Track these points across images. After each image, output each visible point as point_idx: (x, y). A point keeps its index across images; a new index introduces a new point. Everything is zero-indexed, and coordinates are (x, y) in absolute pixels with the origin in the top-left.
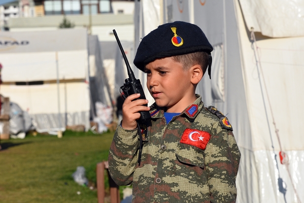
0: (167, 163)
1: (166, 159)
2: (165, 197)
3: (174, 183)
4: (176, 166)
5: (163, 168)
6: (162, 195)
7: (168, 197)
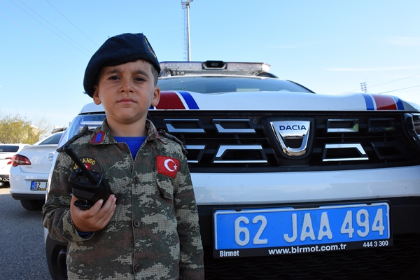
0: (144, 200)
1: (142, 194)
2: (148, 242)
3: (154, 223)
4: (157, 201)
5: (140, 206)
6: (144, 242)
7: (151, 242)
